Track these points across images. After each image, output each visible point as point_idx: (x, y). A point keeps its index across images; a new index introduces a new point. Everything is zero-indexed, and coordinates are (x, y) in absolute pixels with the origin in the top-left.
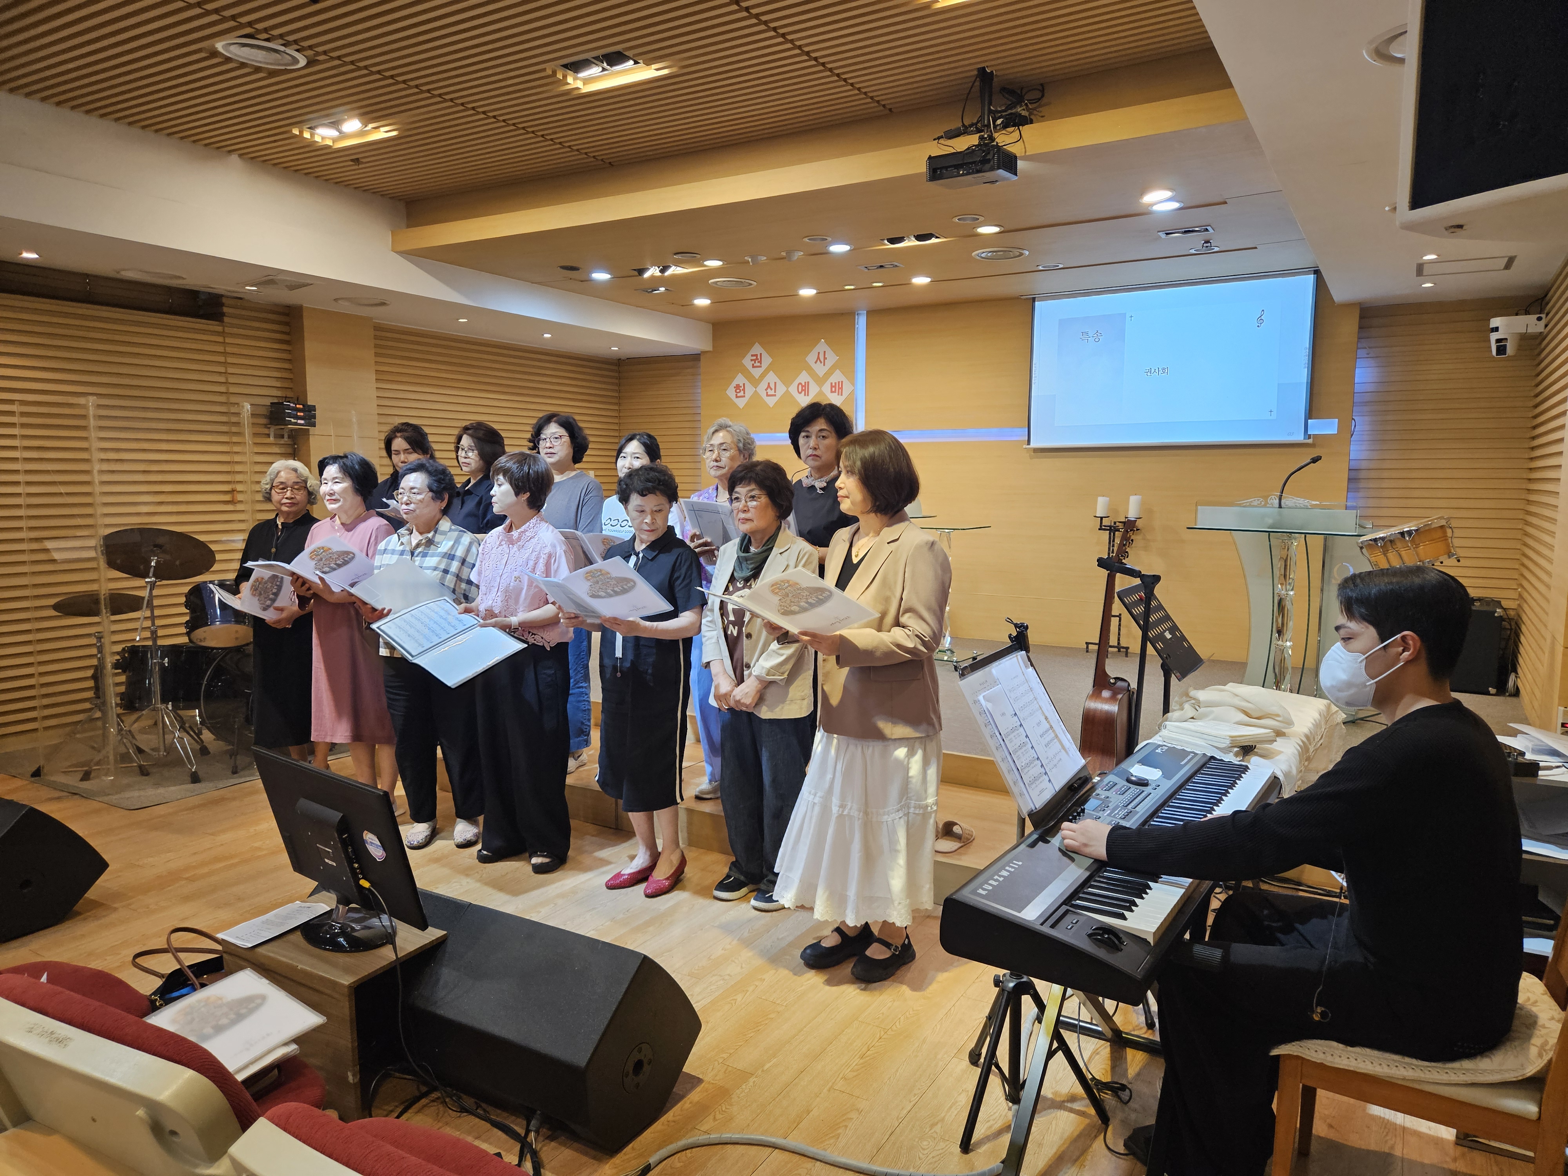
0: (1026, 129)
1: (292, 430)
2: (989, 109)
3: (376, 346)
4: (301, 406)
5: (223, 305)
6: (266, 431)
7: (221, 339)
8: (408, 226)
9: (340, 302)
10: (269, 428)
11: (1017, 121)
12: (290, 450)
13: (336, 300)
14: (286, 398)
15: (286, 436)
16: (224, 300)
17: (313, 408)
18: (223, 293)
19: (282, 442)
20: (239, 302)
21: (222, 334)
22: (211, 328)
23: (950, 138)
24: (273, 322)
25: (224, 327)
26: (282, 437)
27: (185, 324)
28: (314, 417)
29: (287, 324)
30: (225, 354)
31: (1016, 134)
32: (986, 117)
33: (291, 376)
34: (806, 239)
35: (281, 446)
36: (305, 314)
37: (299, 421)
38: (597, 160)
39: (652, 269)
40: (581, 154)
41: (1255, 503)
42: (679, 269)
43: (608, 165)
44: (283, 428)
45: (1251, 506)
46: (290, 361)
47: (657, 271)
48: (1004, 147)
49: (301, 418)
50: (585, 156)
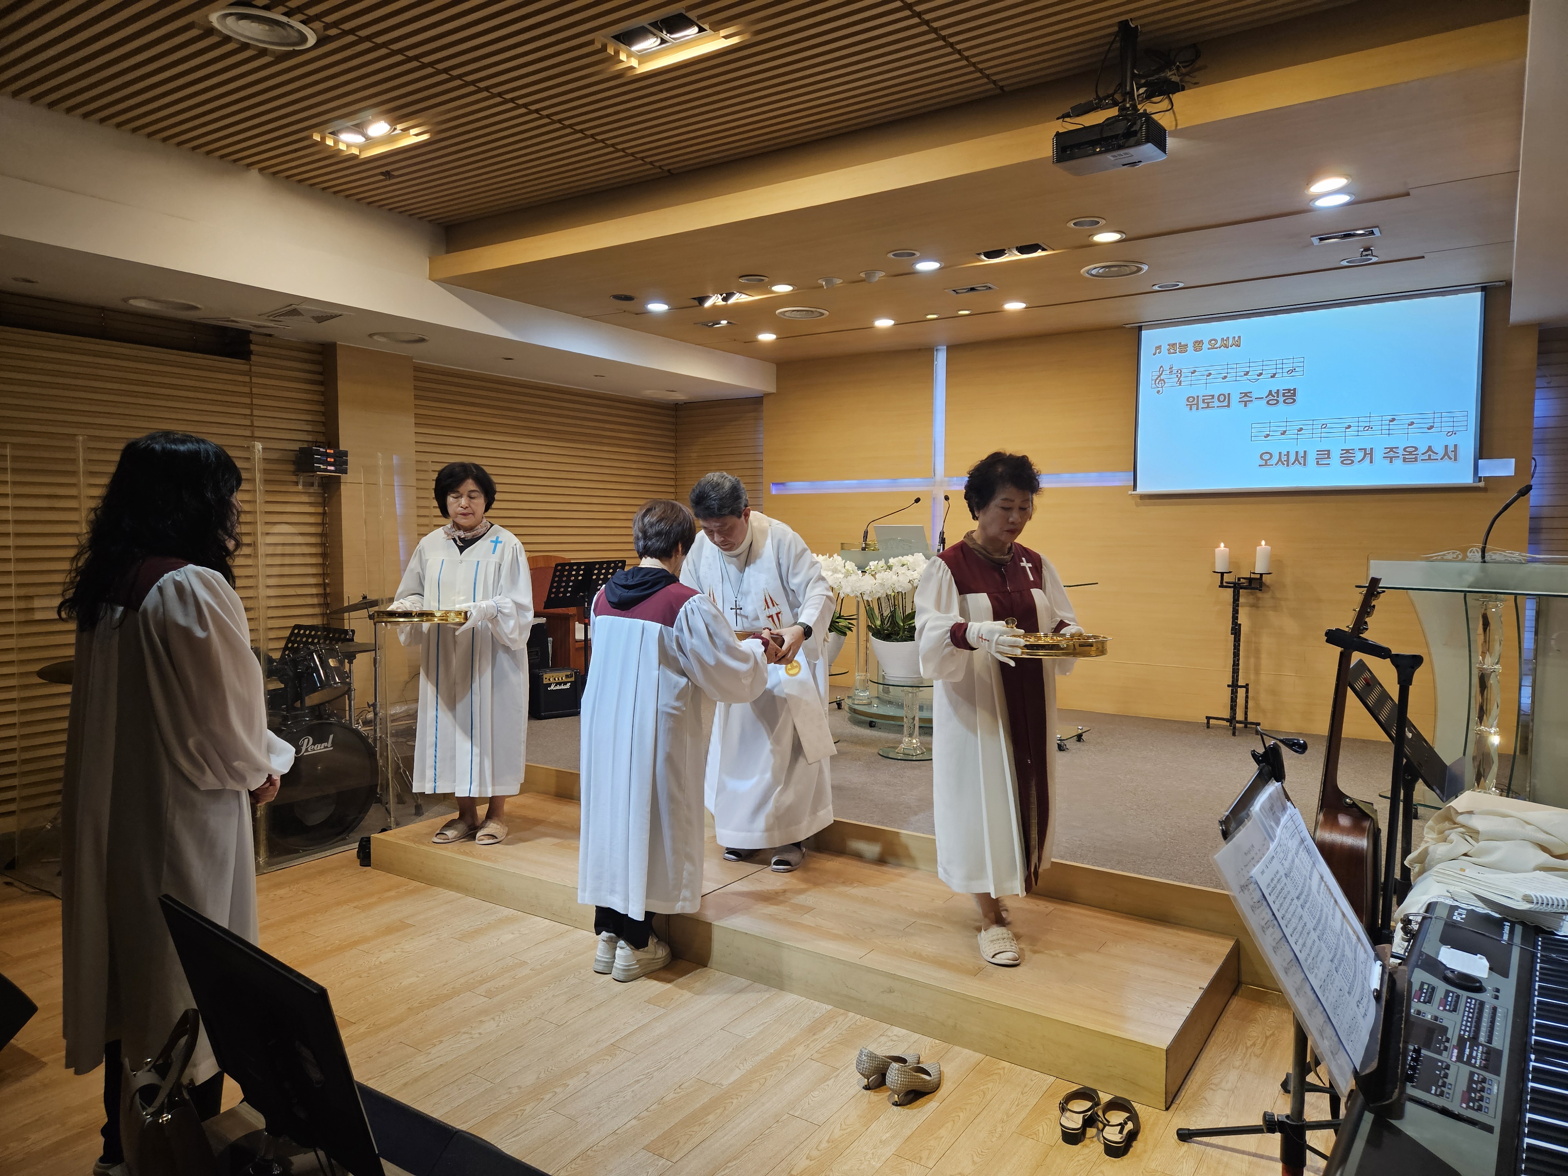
0: (1177, 97)
1: (322, 477)
2: (1133, 73)
3: (416, 388)
4: (332, 451)
5: (250, 342)
6: (294, 478)
7: (247, 379)
8: (448, 252)
9: (376, 337)
10: (298, 475)
11: (1167, 89)
12: (320, 500)
13: (371, 335)
14: (315, 443)
15: (316, 484)
16: (252, 337)
17: (345, 454)
18: (251, 329)
19: (311, 491)
20: (268, 340)
21: (249, 373)
22: (236, 366)
23: (1078, 116)
24: (306, 361)
25: (251, 365)
26: (312, 485)
27: (210, 363)
28: (346, 463)
29: (320, 363)
30: (251, 395)
31: (1165, 104)
32: (1128, 84)
33: (323, 419)
34: (891, 255)
35: (309, 494)
36: (339, 352)
37: (329, 468)
38: (655, 167)
39: (714, 297)
40: (637, 159)
41: (1450, 557)
42: (744, 296)
43: (667, 174)
44: (313, 476)
45: (1443, 560)
46: (323, 403)
47: (720, 300)
48: (1153, 116)
49: (330, 464)
50: (640, 162)
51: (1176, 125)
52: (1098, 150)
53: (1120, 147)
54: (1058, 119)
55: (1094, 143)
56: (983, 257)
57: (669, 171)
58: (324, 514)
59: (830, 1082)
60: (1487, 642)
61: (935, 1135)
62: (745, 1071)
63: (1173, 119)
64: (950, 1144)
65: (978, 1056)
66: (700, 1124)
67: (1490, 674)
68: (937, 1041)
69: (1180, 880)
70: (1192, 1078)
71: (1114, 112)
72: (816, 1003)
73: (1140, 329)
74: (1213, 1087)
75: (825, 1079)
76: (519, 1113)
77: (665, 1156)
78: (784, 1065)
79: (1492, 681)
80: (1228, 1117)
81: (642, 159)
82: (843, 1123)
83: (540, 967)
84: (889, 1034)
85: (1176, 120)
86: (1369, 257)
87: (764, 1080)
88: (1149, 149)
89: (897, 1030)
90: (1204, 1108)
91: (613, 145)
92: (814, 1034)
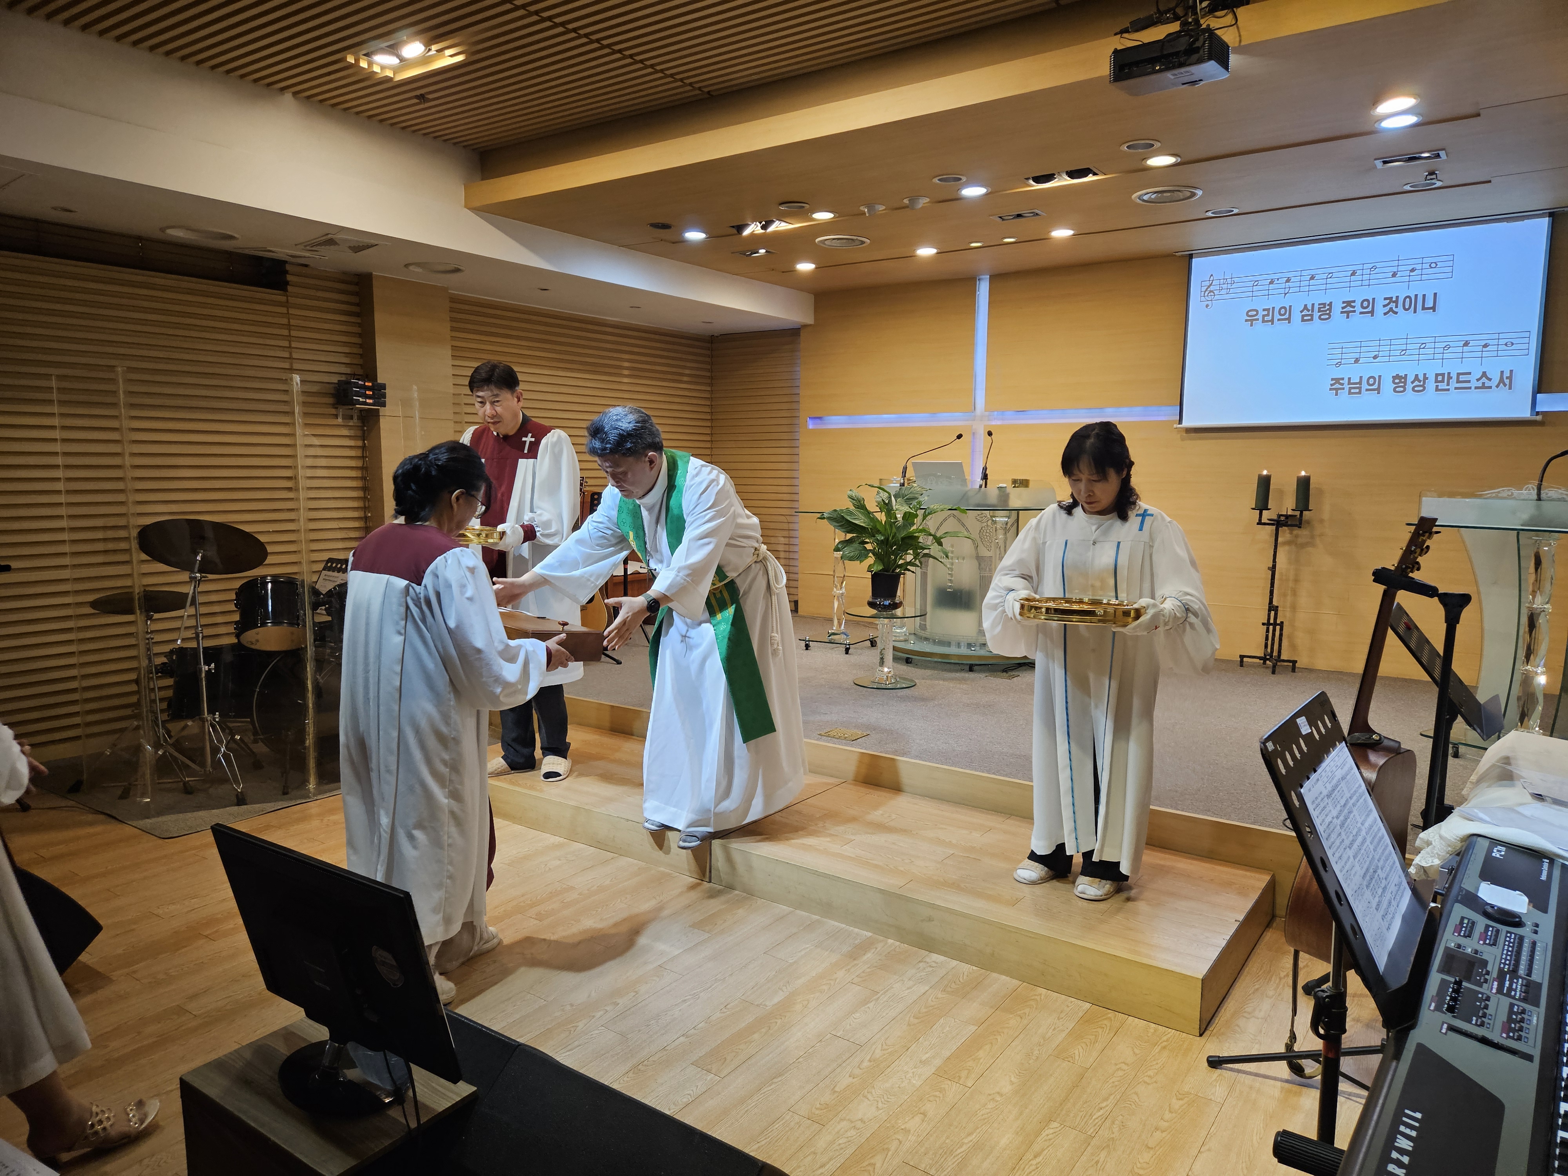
0: (1241, 11)
1: (361, 410)
3: (452, 320)
4: (370, 384)
5: (286, 272)
6: (333, 411)
7: (285, 310)
8: (482, 179)
9: (411, 268)
10: (337, 408)
11: (1231, 3)
12: (359, 433)
13: (407, 266)
14: (354, 375)
15: (355, 417)
16: (288, 267)
17: (383, 387)
18: (287, 259)
19: (351, 424)
20: (303, 270)
21: (286, 304)
22: (274, 297)
23: (1138, 31)
24: (342, 293)
25: (288, 296)
26: (351, 418)
27: (249, 294)
28: (384, 396)
29: (357, 294)
30: (289, 326)
31: (1229, 19)
33: (360, 351)
34: (936, 180)
35: (350, 427)
36: (375, 283)
37: (368, 401)
38: (694, 89)
39: (753, 225)
40: (676, 81)
41: (1505, 494)
42: (783, 224)
43: (707, 96)
44: (352, 409)
45: (1497, 497)
46: (360, 335)
47: (759, 228)
48: (1216, 31)
49: (369, 397)
50: (680, 83)
51: (1240, 41)
52: (1158, 68)
53: (1181, 65)
54: (1116, 34)
55: (1153, 61)
56: (1031, 182)
57: (709, 92)
58: (364, 447)
59: (871, 1005)
60: (1538, 581)
61: (973, 1057)
62: (788, 993)
63: (1237, 35)
64: (988, 1065)
65: (1016, 982)
66: (746, 1043)
67: (1539, 614)
68: (974, 968)
69: (1217, 815)
70: (1224, 1007)
71: (1174, 27)
72: (856, 930)
73: (1191, 256)
74: (1245, 1015)
75: (865, 1002)
76: (572, 1029)
77: (714, 1071)
78: (825, 988)
79: (1541, 621)
80: (1261, 1044)
81: (681, 80)
82: (884, 1043)
83: (587, 892)
84: (928, 960)
85: (1240, 36)
86: (1433, 181)
87: (806, 1002)
88: (1211, 67)
89: (935, 957)
90: (1238, 1036)
91: (652, 66)
92: (854, 959)
